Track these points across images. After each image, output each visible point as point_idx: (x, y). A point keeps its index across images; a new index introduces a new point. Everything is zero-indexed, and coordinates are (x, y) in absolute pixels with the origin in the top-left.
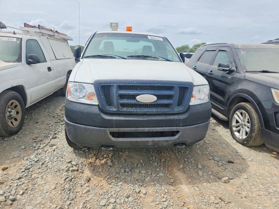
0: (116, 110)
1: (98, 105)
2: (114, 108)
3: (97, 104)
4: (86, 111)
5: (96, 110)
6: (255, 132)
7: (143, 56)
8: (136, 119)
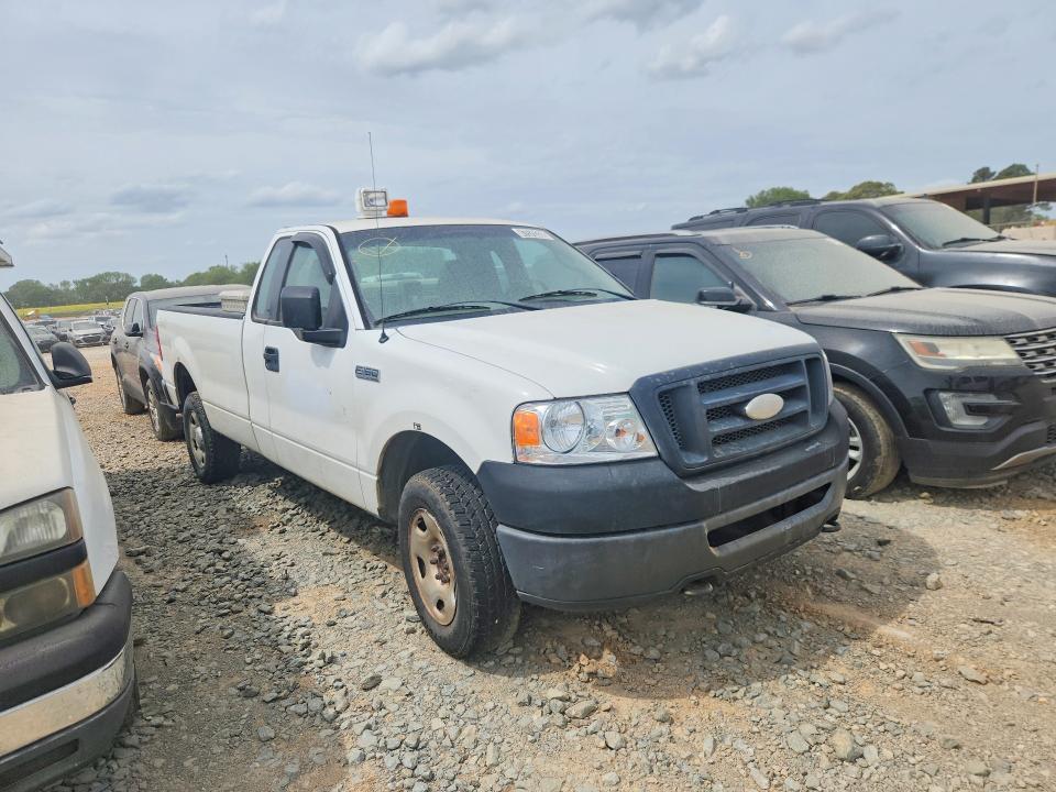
0: (705, 459)
1: (659, 457)
2: (698, 457)
3: (653, 453)
4: (634, 483)
5: (661, 472)
6: (880, 454)
7: (560, 292)
8: (757, 473)
